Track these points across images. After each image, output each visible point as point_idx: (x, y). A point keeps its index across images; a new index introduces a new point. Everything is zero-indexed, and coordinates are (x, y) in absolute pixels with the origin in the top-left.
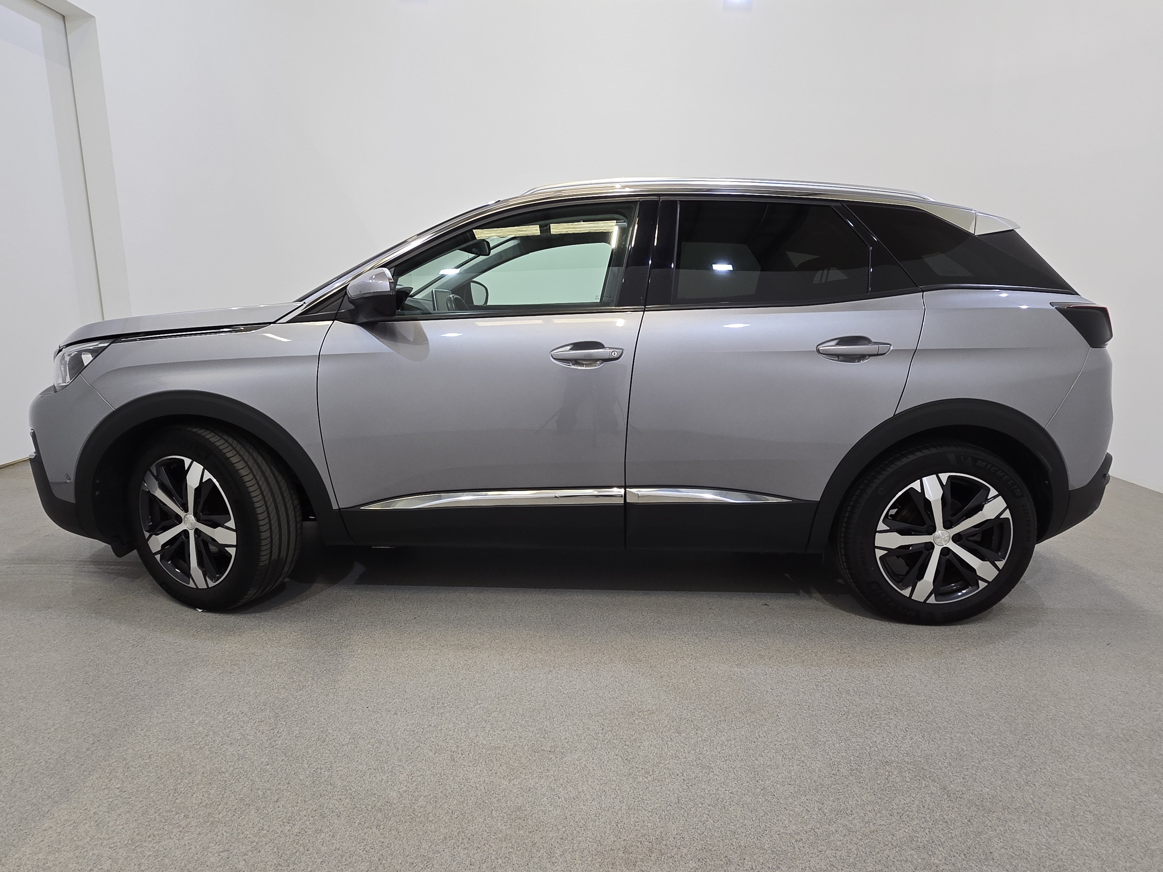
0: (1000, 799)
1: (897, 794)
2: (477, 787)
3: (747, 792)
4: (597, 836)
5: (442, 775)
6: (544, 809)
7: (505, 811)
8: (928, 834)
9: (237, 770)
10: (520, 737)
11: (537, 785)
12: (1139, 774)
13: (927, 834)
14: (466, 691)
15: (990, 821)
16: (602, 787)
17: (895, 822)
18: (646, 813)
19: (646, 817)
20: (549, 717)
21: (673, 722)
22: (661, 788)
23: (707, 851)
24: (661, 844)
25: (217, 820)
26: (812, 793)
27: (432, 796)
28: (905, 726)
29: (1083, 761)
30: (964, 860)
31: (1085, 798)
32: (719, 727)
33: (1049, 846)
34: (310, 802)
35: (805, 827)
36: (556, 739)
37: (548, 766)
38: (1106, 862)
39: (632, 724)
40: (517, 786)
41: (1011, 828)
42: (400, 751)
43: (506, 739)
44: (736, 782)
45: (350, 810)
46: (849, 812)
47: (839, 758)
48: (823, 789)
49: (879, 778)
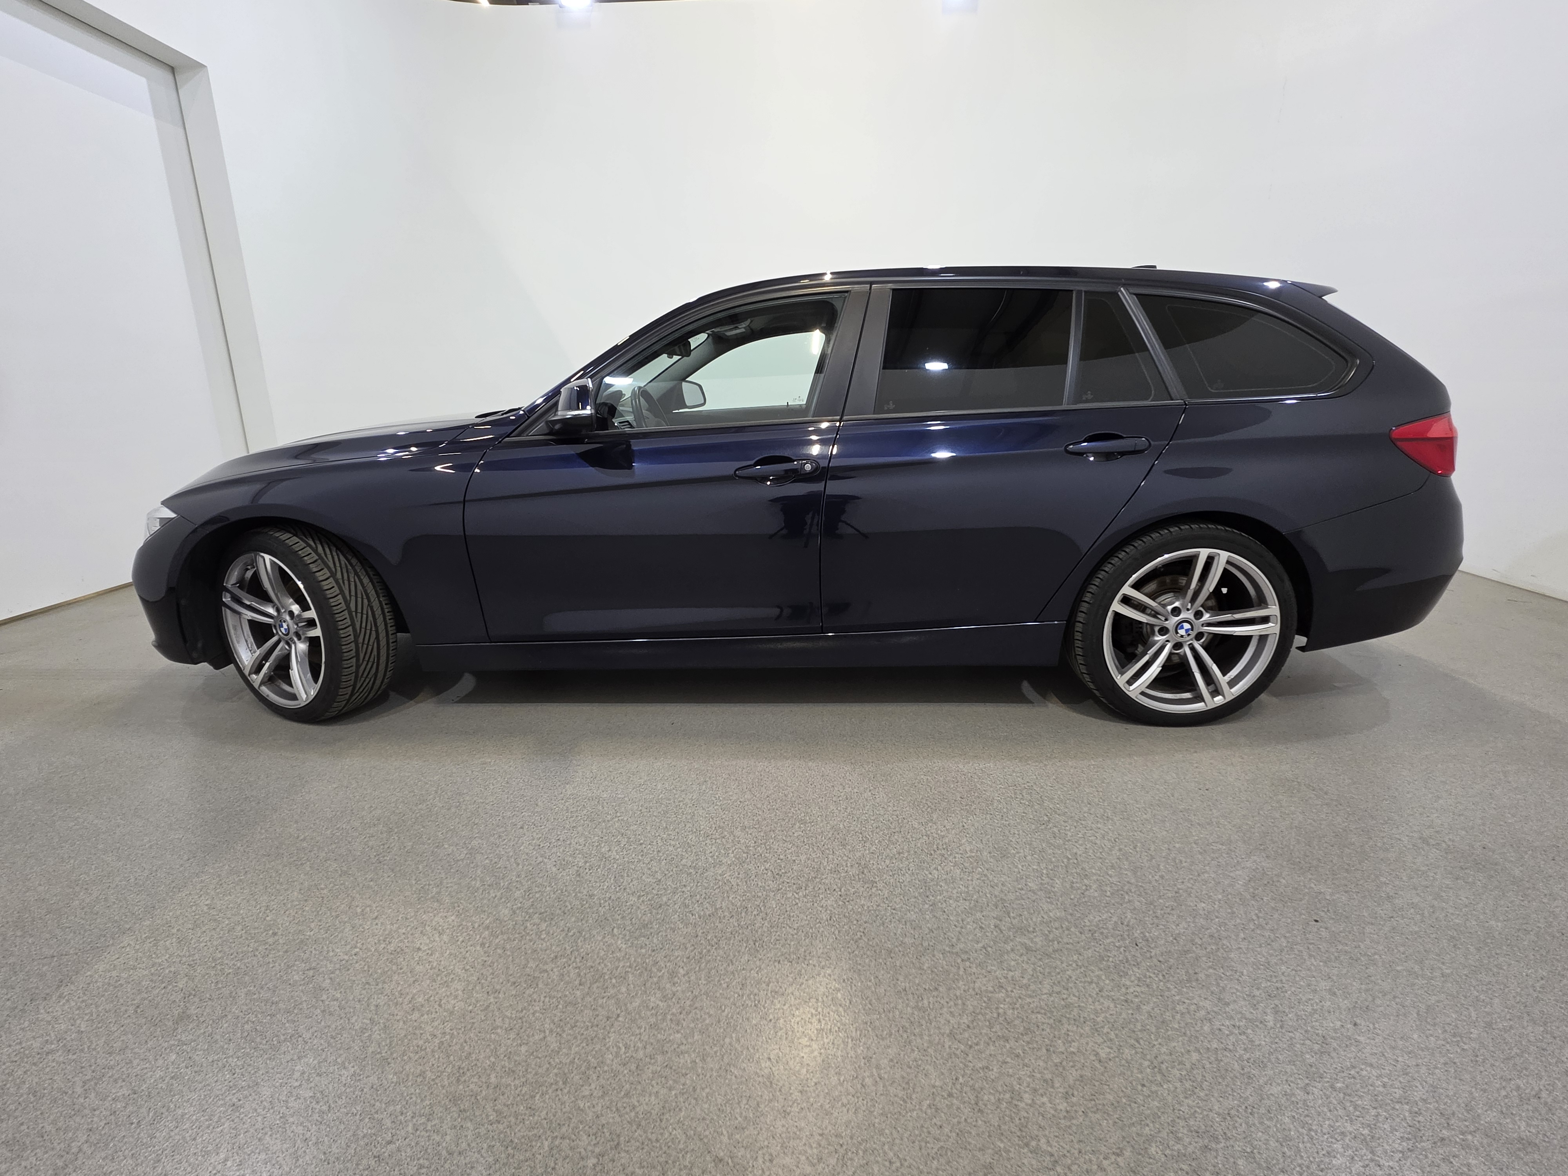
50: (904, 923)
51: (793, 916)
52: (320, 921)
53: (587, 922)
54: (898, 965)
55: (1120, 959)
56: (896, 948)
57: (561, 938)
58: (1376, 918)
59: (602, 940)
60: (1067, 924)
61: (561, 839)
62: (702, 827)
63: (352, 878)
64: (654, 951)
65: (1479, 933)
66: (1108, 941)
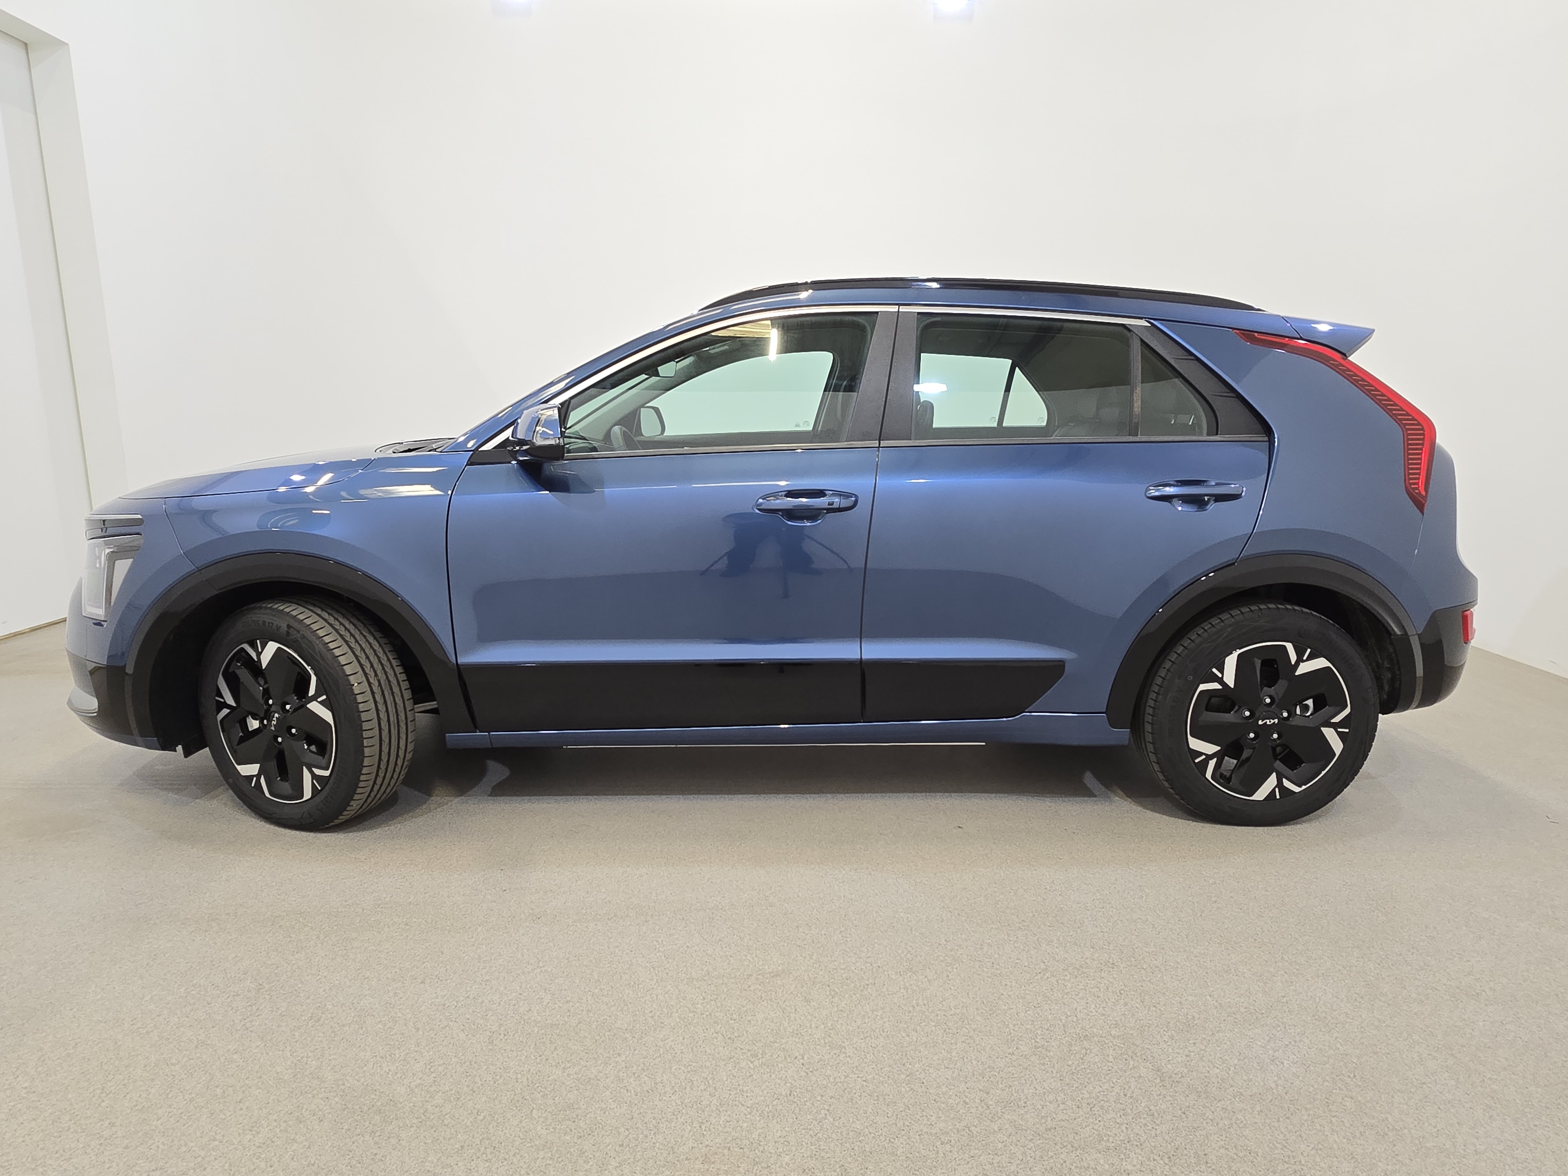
0: (1231, 1082)
1: (1092, 1080)
2: (517, 1079)
3: (887, 1078)
4: (669, 1142)
5: (473, 1063)
6: (604, 1106)
7: (550, 1109)
8: (1125, 1131)
9: (192, 1062)
10: (589, 1011)
11: (600, 1074)
12: (1428, 1046)
13: (1122, 1132)
14: (525, 951)
15: (1213, 1112)
16: (689, 1075)
17: (1082, 1116)
18: (743, 1109)
19: (742, 1114)
20: (633, 983)
21: (802, 987)
22: (770, 1076)
23: (817, 1159)
24: (757, 1151)
25: (153, 1128)
26: (975, 1080)
27: (453, 1092)
28: (1121, 988)
29: (1356, 1030)
30: (1166, 1164)
31: (1349, 1079)
32: (865, 992)
33: (1285, 1144)
34: (285, 1102)
35: (958, 1124)
36: (638, 1013)
37: (620, 1049)
38: (1360, 1165)
39: (745, 990)
40: (572, 1077)
41: (1238, 1122)
42: (421, 1032)
43: (568, 1014)
44: (874, 1066)
45: (339, 1112)
46: (1022, 1103)
47: (1021, 1032)
48: (992, 1073)
49: (1072, 1057)
50: (876, 1098)
51: (747, 1091)
52: (170, 1106)
53: (500, 1102)
54: (867, 1149)
55: (1121, 1138)
56: (866, 1130)
57: (468, 1124)
58: (1407, 1085)
59: (518, 1125)
60: (1062, 1095)
61: (471, 996)
62: (641, 979)
63: (210, 1050)
64: (581, 1137)
65: (1518, 1101)
66: (1109, 1117)
